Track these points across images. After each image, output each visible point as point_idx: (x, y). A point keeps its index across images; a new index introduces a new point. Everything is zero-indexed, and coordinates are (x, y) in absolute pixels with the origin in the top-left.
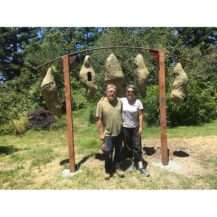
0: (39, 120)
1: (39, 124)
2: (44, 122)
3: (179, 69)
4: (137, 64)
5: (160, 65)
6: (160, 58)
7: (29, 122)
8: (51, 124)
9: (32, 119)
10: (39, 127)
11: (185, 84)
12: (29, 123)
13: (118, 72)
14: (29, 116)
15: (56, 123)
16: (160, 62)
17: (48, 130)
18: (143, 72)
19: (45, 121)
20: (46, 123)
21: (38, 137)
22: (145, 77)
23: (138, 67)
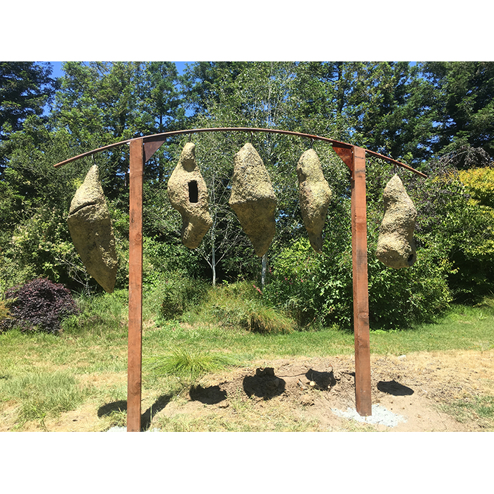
0: (34, 306)
1: (33, 316)
2: (48, 312)
3: (397, 189)
4: (305, 170)
5: (355, 177)
6: (356, 160)
7: (7, 310)
8: (65, 319)
9: (16, 304)
10: (35, 325)
11: (412, 222)
12: (8, 314)
13: (264, 184)
14: (7, 296)
15: (77, 316)
16: (356, 170)
17: (56, 333)
18: (318, 191)
19: (51, 310)
20: (51, 315)
21: (29, 349)
22: (322, 201)
23: (307, 178)
